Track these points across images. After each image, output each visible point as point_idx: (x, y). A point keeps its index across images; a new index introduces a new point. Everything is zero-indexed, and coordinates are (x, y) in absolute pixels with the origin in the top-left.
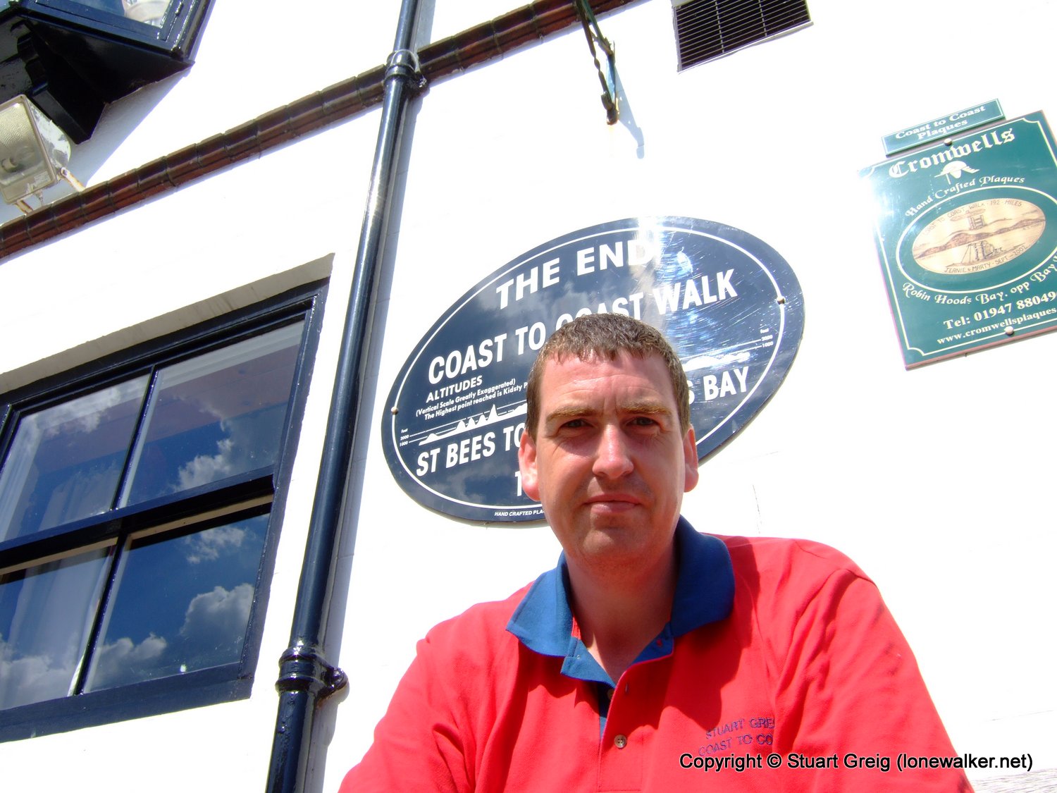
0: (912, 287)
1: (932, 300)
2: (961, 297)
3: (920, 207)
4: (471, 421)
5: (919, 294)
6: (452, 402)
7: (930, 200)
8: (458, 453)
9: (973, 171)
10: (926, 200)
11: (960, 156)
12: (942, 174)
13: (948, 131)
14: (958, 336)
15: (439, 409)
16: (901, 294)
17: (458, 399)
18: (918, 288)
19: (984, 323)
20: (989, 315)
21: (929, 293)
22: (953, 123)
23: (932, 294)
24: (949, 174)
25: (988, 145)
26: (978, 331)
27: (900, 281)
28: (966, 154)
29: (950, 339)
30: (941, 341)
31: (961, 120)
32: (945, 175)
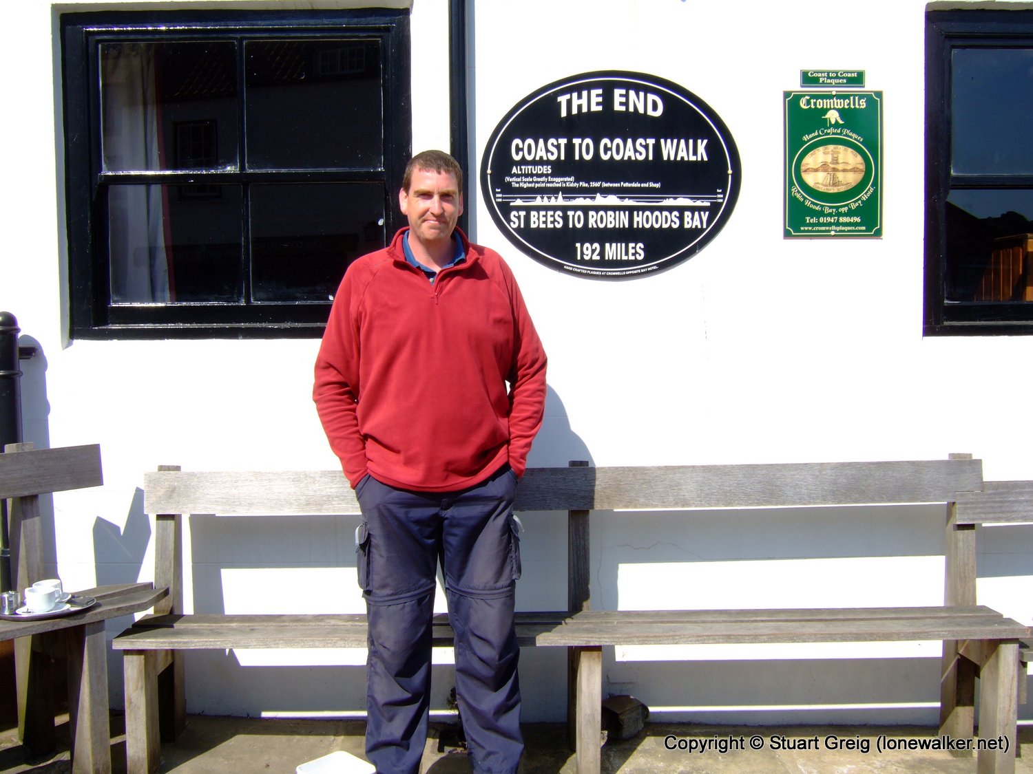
0: (797, 191)
1: (804, 202)
2: (817, 205)
3: (811, 136)
4: (545, 198)
5: (798, 196)
6: (531, 180)
7: (816, 134)
8: (538, 219)
9: (841, 122)
10: (814, 132)
11: (837, 107)
13: (835, 83)
14: (810, 228)
15: (522, 182)
16: (790, 192)
17: (535, 179)
19: (823, 224)
20: (827, 221)
21: (803, 197)
22: (840, 78)
25: (852, 107)
26: (820, 229)
27: (791, 184)
28: (841, 107)
29: (806, 228)
30: (802, 228)
31: (843, 78)
32: (827, 118)
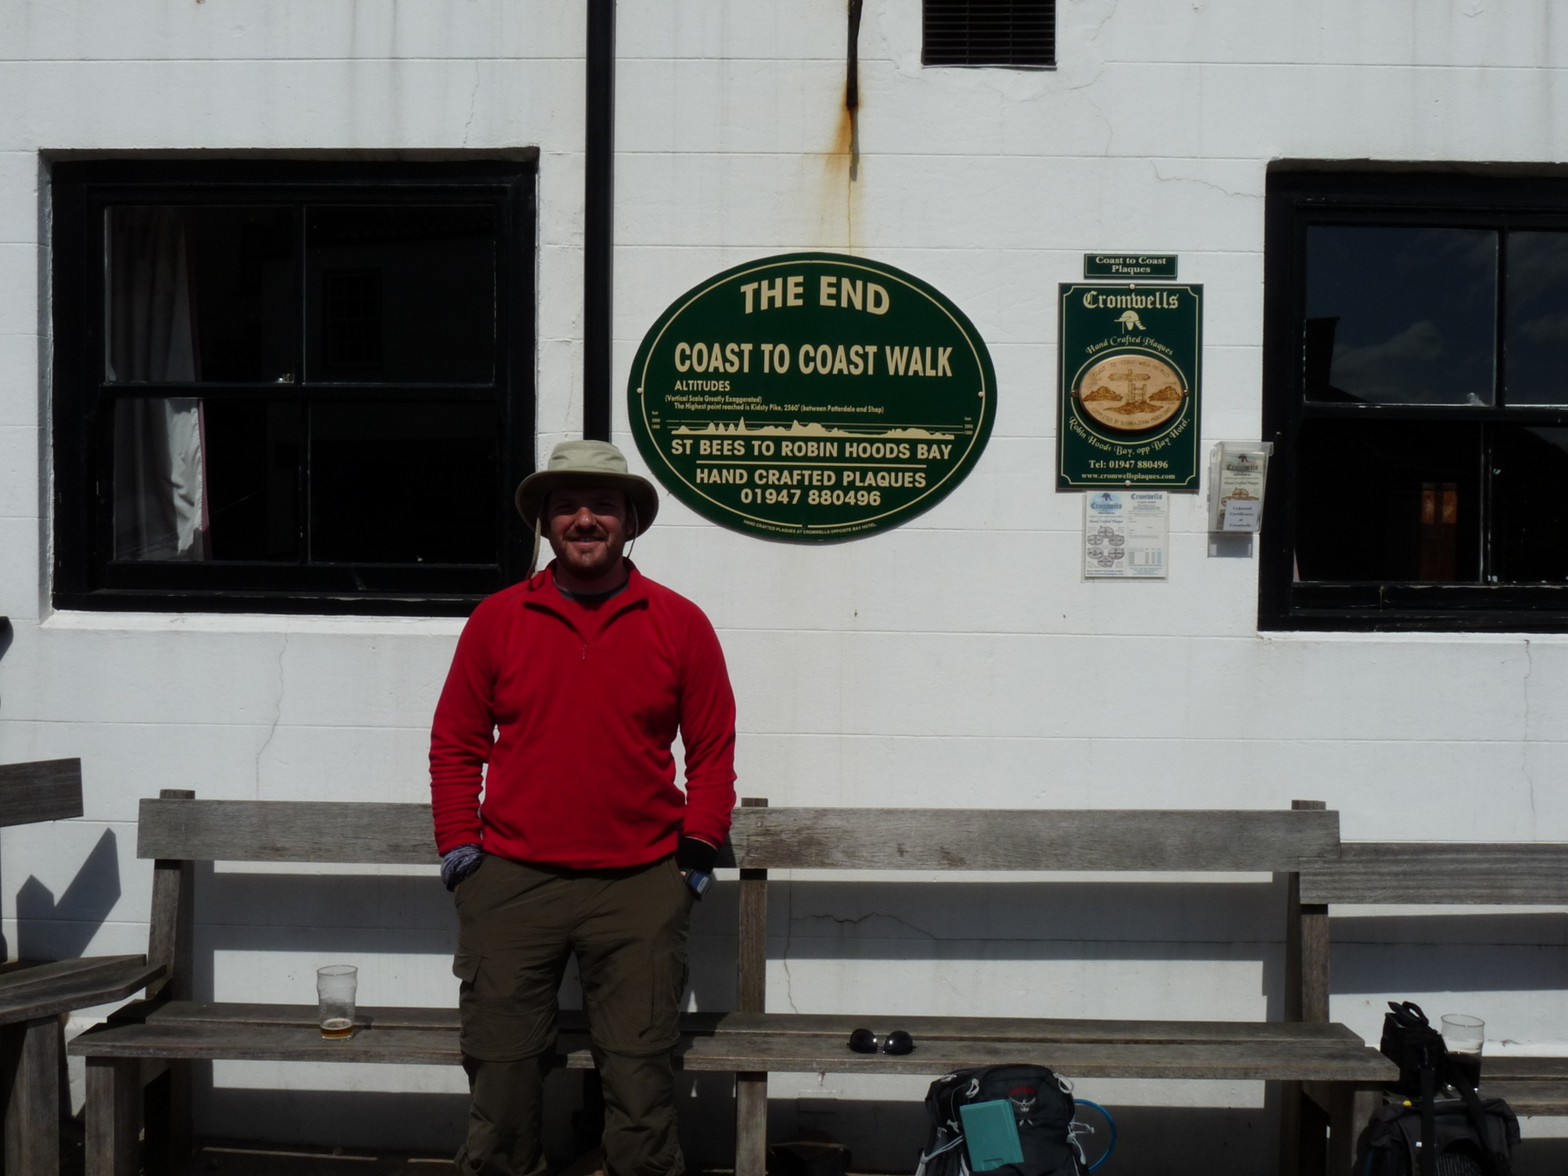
0: (1077, 423)
1: (1086, 438)
2: (1105, 443)
3: (1097, 347)
5: (1079, 430)
7: (1106, 344)
9: (1141, 328)
10: (1103, 342)
11: (1137, 307)
12: (1121, 320)
13: (1135, 273)
14: (1095, 476)
16: (1067, 425)
18: (1079, 425)
19: (1114, 471)
20: (1119, 465)
21: (1086, 432)
22: (1141, 266)
23: (1089, 434)
24: (1125, 322)
25: (1158, 306)
26: (1109, 476)
27: (1069, 414)
28: (1141, 307)
29: (1090, 476)
30: (1084, 476)
31: (1146, 266)
32: (1121, 322)
